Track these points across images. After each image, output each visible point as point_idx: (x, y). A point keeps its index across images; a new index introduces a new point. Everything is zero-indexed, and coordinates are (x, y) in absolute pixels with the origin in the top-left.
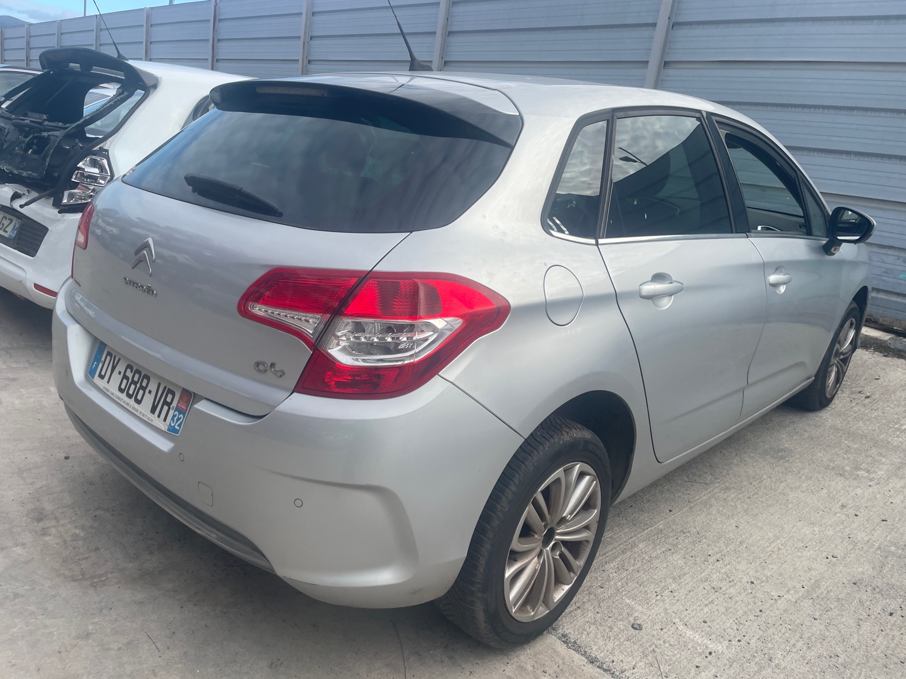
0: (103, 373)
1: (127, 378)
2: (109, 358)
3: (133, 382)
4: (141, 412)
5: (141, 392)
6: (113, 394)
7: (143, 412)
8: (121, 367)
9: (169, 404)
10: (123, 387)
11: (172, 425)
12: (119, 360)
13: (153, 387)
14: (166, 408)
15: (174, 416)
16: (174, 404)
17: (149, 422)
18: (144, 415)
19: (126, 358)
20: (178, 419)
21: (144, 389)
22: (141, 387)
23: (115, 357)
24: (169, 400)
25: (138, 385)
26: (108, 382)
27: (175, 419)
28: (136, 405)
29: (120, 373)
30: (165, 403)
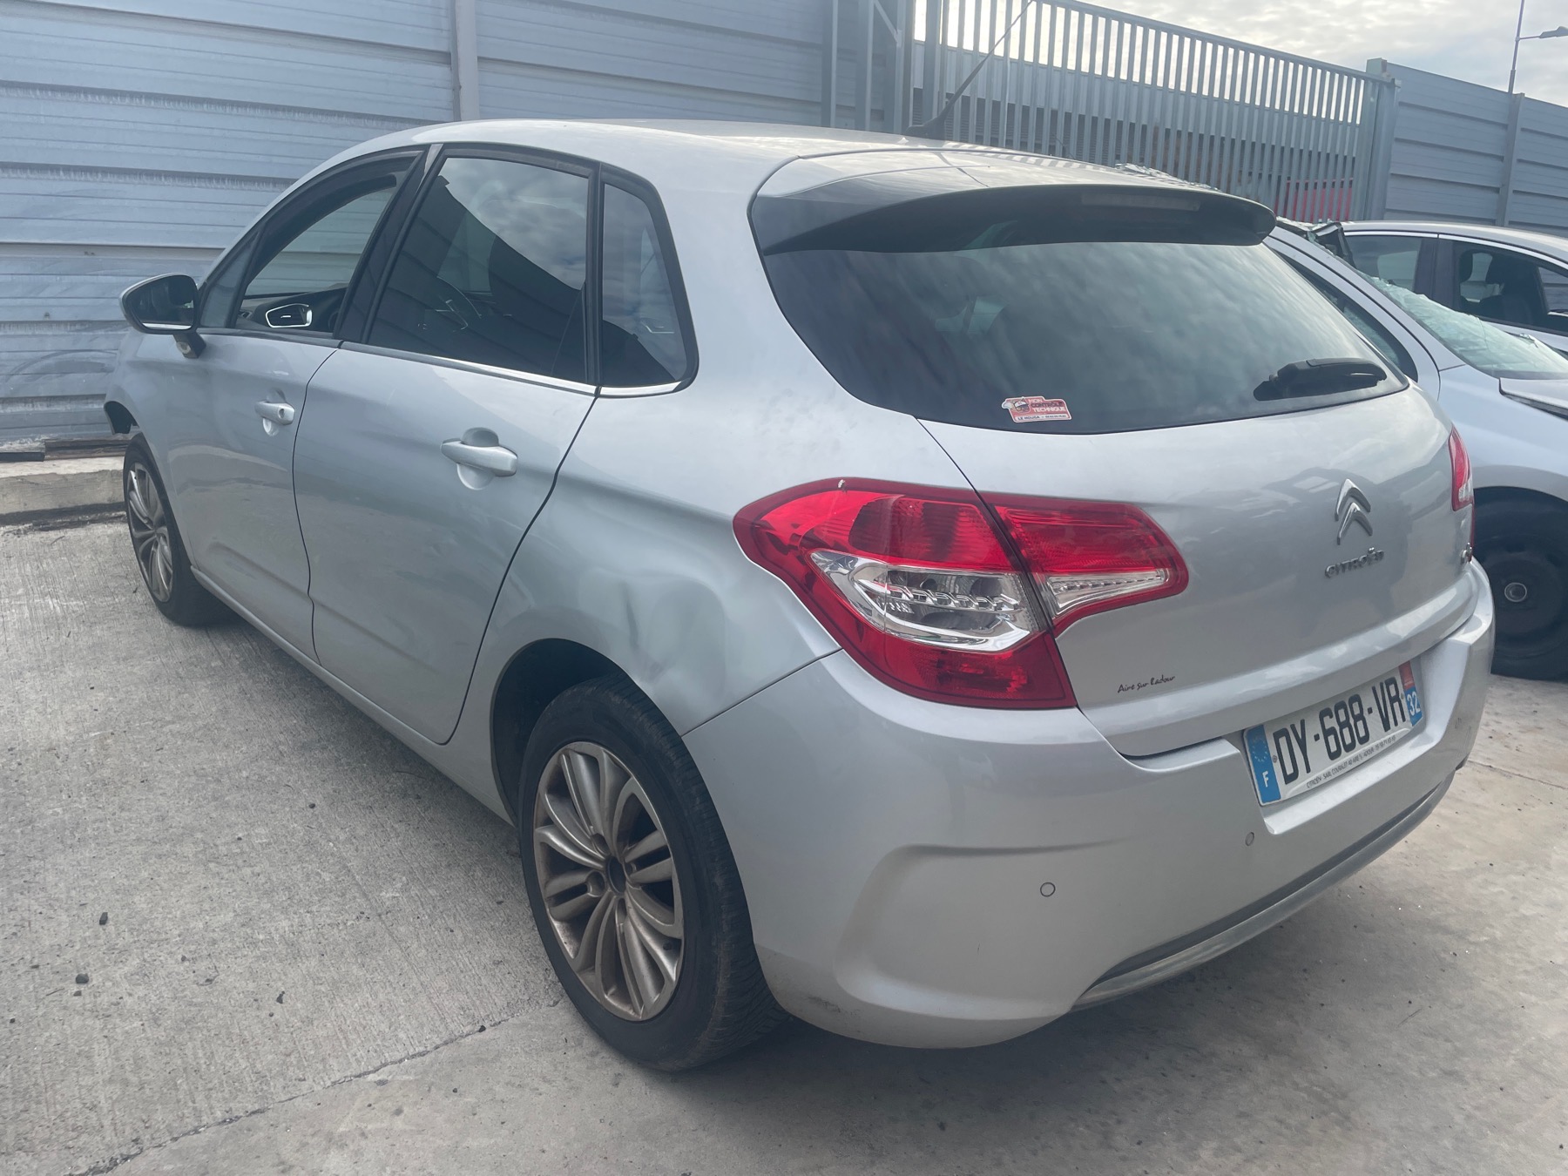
0: (1290, 771)
1: (1332, 731)
2: (1283, 741)
3: (1342, 726)
4: (1377, 746)
5: (1360, 724)
6: (1328, 774)
7: (1378, 742)
8: (1313, 728)
9: (1396, 699)
10: (1334, 748)
11: (1413, 714)
12: (1303, 723)
13: (1368, 701)
14: (1396, 705)
15: (1408, 703)
16: (1401, 691)
17: (1393, 742)
18: (1382, 744)
19: (1309, 709)
20: (1414, 700)
21: (1361, 717)
22: (1357, 718)
23: (1293, 727)
24: (1393, 693)
25: (1352, 721)
26: (1308, 770)
27: (1412, 705)
28: (1367, 747)
29: (1317, 738)
30: (1393, 700)
